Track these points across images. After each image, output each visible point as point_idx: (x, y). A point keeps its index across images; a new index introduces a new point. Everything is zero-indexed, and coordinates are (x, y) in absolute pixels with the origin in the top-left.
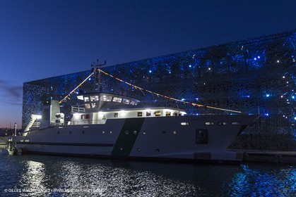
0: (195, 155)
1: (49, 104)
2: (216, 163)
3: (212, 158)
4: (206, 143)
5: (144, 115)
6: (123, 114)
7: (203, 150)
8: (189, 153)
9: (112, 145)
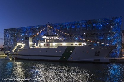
0: (94, 60)
1: (28, 39)
2: (102, 63)
3: (100, 61)
4: (98, 56)
5: (74, 45)
6: (64, 44)
7: (97, 58)
8: (92, 59)
9: (60, 56)
